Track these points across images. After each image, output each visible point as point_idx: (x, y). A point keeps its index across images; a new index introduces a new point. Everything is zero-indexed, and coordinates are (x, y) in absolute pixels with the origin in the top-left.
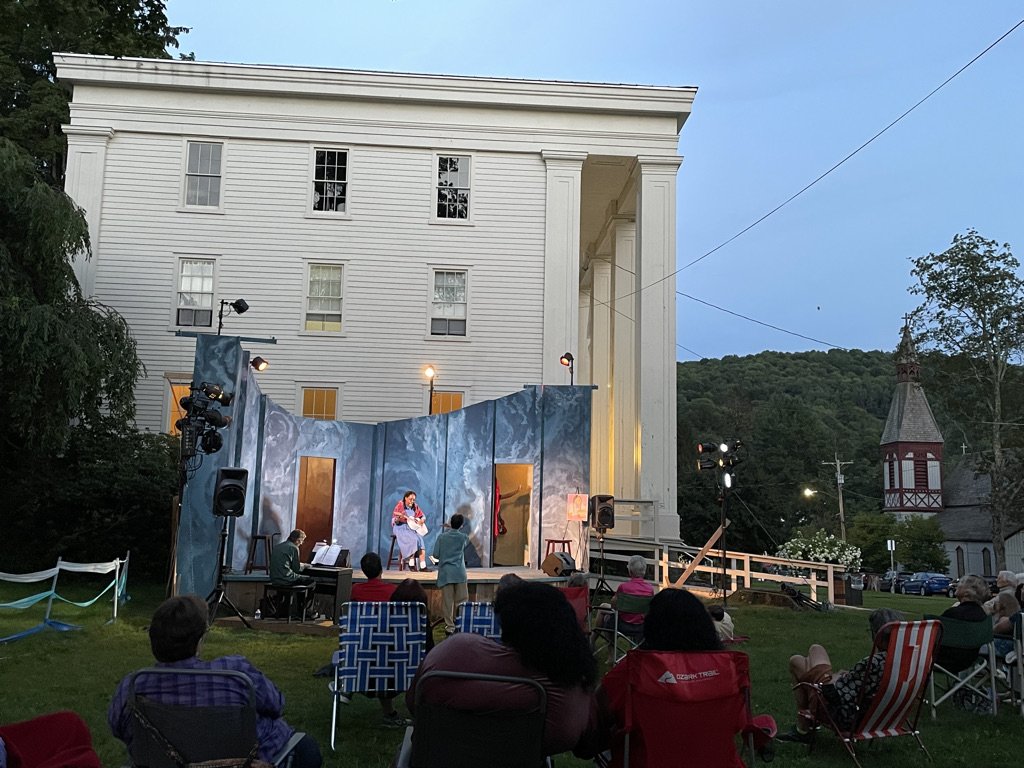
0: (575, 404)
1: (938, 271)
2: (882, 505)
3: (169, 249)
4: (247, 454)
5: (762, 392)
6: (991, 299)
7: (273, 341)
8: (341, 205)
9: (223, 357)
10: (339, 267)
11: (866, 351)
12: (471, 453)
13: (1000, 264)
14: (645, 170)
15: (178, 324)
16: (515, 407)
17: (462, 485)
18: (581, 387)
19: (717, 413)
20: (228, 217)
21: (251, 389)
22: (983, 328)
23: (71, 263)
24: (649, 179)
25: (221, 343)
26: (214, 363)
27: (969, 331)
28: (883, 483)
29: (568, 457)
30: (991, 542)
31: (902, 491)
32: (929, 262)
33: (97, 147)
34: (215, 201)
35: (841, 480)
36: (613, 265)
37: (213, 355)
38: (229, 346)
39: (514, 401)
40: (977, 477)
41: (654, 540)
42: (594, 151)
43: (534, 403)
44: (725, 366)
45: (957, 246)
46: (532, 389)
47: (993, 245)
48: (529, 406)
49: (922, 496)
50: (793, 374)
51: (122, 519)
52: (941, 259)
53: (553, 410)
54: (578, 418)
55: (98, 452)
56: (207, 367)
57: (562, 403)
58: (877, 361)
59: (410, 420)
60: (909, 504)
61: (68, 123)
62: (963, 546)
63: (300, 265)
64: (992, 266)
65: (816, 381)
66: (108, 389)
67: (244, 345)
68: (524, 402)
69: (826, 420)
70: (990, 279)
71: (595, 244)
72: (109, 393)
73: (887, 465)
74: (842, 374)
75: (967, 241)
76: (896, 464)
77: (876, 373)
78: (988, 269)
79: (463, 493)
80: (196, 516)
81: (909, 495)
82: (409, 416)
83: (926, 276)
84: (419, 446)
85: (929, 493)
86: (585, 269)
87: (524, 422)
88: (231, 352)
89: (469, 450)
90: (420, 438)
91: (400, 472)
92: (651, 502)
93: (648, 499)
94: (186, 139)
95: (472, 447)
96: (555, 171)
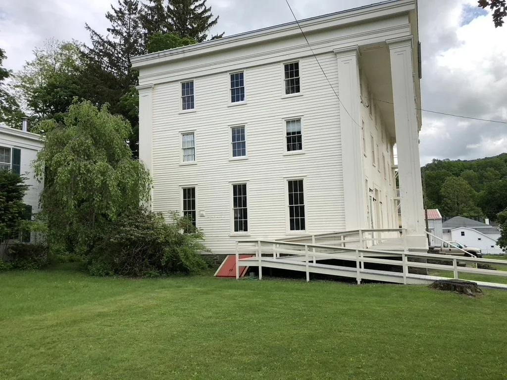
3: (178, 130)
14: (391, 47)
20: (198, 113)
33: (149, 93)
34: (193, 107)
61: (139, 85)
94: (180, 82)
96: (341, 59)
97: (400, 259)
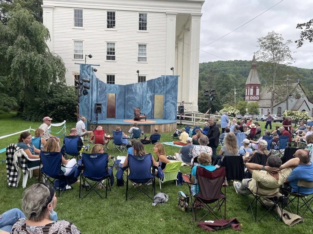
0: (174, 80)
1: (264, 41)
2: (244, 99)
3: (71, 38)
4: (94, 93)
5: (217, 71)
6: (275, 49)
7: (99, 65)
8: (114, 27)
9: (87, 70)
10: (114, 44)
11: (243, 60)
12: (148, 92)
13: (279, 40)
14: (192, 17)
15: (75, 58)
16: (159, 81)
17: (146, 100)
18: (175, 76)
19: (206, 76)
20: (85, 30)
21: (94, 77)
22: (274, 56)
23: (46, 43)
24: (193, 20)
25: (86, 66)
26: (85, 71)
27: (270, 57)
28: (245, 93)
29: (172, 93)
30: (270, 108)
31: (250, 96)
32: (262, 39)
33: (51, 11)
34: (82, 26)
35: (235, 93)
36: (183, 42)
37: (84, 69)
38: (88, 67)
39: (159, 79)
40: (268, 92)
41: (192, 112)
42: (179, 12)
43: (164, 80)
44: (209, 64)
45: (269, 35)
46: (163, 76)
47: (278, 35)
48: (163, 81)
49: (254, 97)
50: (225, 66)
51: (65, 108)
52: (265, 38)
53: (168, 81)
54: (175, 84)
55: (58, 91)
56: (83, 72)
57: (171, 80)
58: (245, 63)
59: (133, 84)
60: (251, 99)
61: (43, 4)
62: (263, 108)
63: (104, 43)
64: (277, 40)
65: (231, 68)
66: (59, 75)
67: (92, 66)
68: (161, 80)
69: (233, 78)
70: (276, 44)
71: (179, 36)
72: (59, 76)
73: (247, 90)
74: (237, 66)
75: (272, 34)
76: (249, 89)
77: (245, 66)
78: (276, 41)
79: (147, 102)
80: (83, 109)
81: (251, 97)
82: (133, 83)
83: (260, 43)
84: (136, 90)
85: (256, 96)
86: (177, 44)
87: (162, 85)
88: (89, 68)
89: (148, 91)
90: (136, 88)
91: (131, 97)
92: (192, 103)
93: (190, 102)
94: (73, 9)
95: (149, 91)
96: (169, 17)
97: (191, 115)
